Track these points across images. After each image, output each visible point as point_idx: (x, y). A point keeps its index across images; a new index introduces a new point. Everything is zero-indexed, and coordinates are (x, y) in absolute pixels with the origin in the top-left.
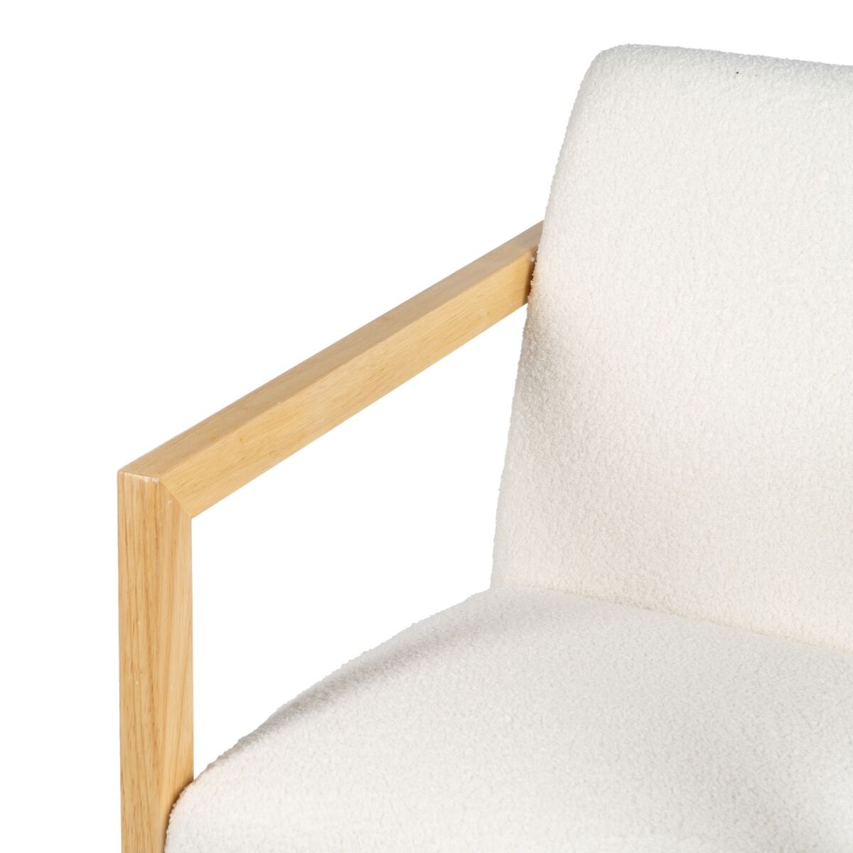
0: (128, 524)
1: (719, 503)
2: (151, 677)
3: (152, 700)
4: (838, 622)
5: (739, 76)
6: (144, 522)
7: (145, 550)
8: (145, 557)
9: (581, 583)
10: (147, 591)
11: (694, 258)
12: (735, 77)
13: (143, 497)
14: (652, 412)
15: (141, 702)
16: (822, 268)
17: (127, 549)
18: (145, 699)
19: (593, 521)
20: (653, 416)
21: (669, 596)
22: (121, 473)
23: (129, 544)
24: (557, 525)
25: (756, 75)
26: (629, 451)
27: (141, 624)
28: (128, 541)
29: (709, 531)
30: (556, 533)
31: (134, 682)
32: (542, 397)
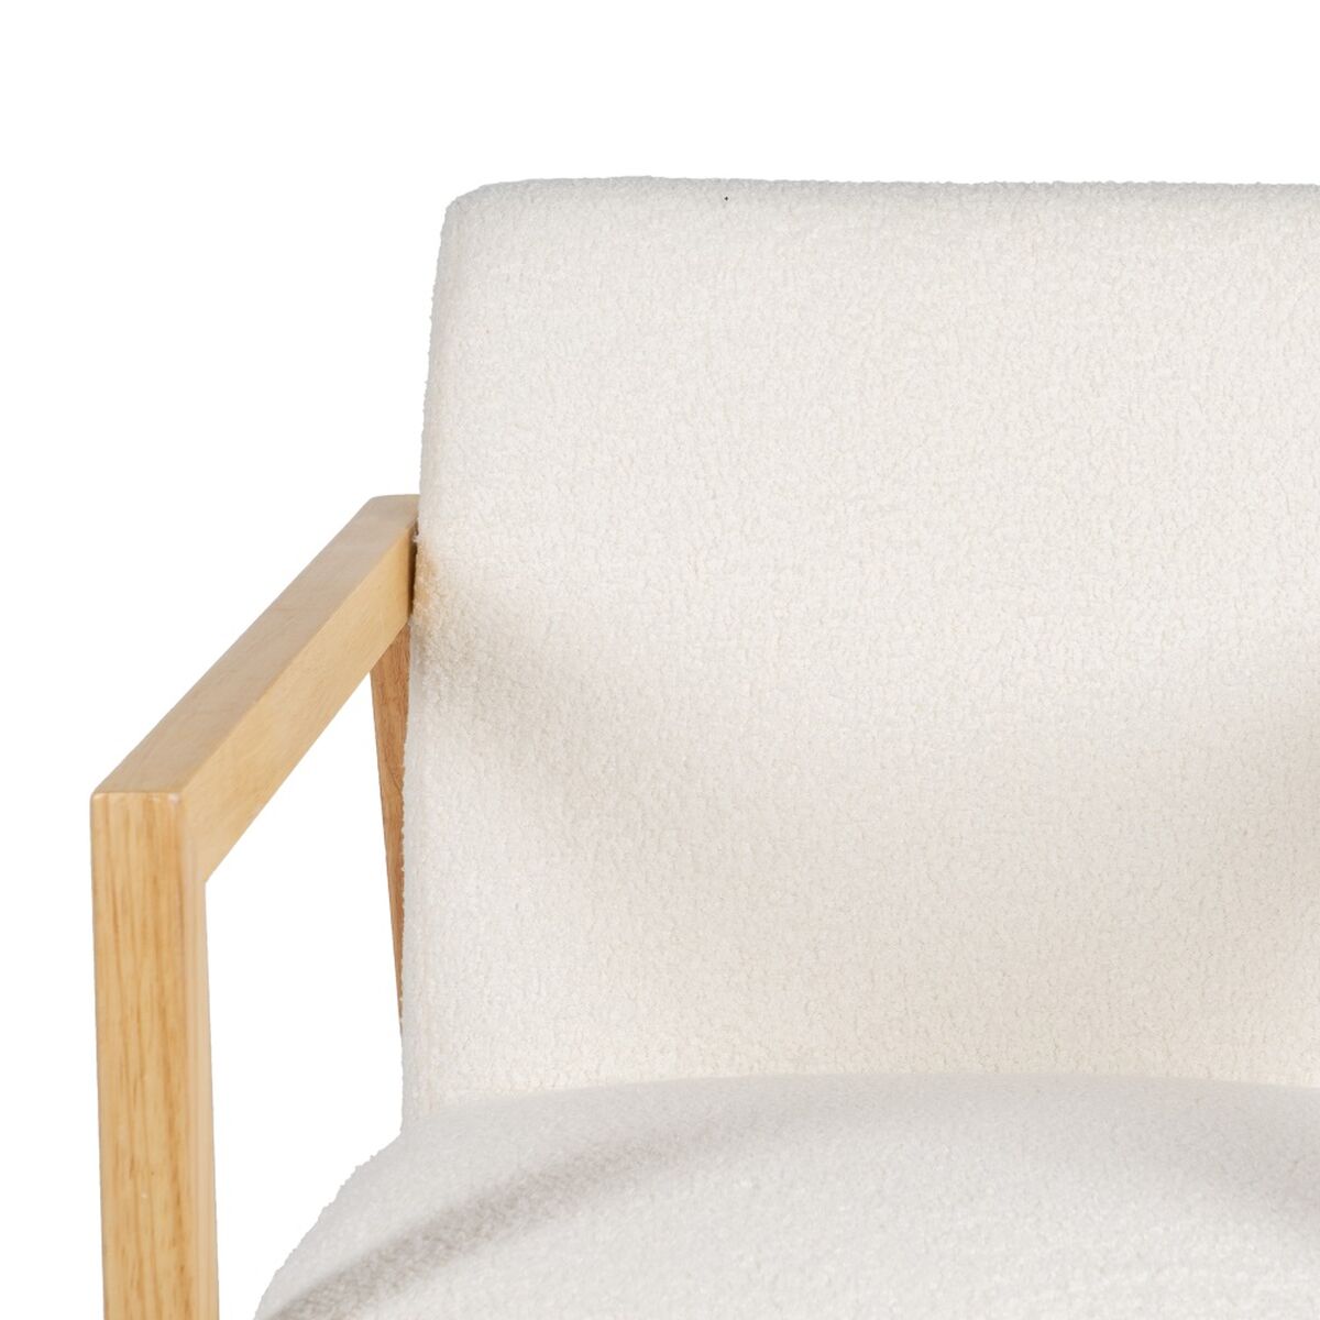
0: (118, 890)
1: (824, 888)
2: (175, 1177)
3: (179, 1222)
4: (1057, 1046)
5: (731, 205)
6: (155, 881)
7: (157, 934)
8: (158, 947)
9: (597, 1072)
10: (163, 1013)
11: (714, 497)
12: (724, 206)
13: (150, 836)
14: (684, 758)
15: (153, 1233)
16: (934, 484)
17: (117, 941)
18: (163, 1224)
19: (604, 961)
20: (686, 766)
21: (759, 1062)
22: (98, 797)
23: (120, 929)
24: (539, 981)
25: (760, 200)
26: (652, 831)
27: (153, 1080)
28: (120, 923)
29: (814, 940)
30: (538, 994)
31: (136, 1195)
32: (475, 768)
